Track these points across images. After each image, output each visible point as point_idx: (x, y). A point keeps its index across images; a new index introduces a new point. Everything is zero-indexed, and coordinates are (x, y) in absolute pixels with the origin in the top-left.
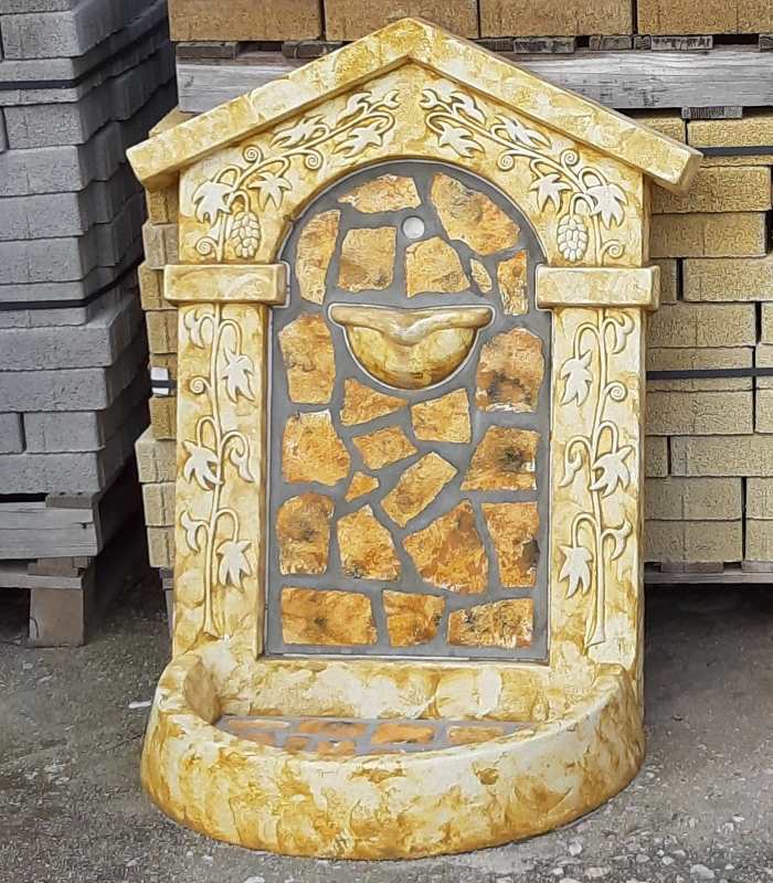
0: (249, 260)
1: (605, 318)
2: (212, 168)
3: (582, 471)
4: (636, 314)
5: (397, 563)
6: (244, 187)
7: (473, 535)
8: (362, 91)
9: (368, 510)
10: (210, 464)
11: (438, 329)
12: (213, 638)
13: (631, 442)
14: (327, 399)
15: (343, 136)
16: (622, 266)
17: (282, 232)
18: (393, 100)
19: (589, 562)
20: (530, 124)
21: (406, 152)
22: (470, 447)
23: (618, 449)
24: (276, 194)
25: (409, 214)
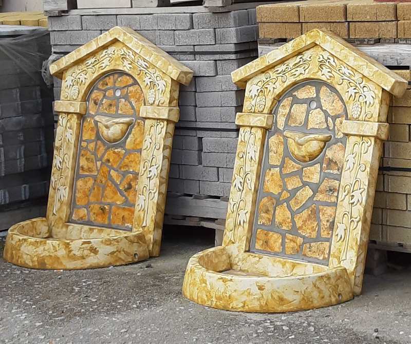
0: (261, 112)
1: (362, 140)
2: (255, 80)
3: (348, 196)
4: (373, 139)
5: (291, 224)
6: (263, 87)
7: (315, 217)
8: (302, 55)
9: (285, 204)
10: (241, 182)
11: (311, 140)
12: (233, 243)
13: (365, 187)
14: (279, 164)
15: (294, 70)
16: (371, 122)
17: (272, 104)
18: (310, 58)
19: (345, 230)
20: (350, 68)
21: (312, 77)
22: (318, 185)
23: (360, 189)
24: (272, 90)
25: (312, 100)
